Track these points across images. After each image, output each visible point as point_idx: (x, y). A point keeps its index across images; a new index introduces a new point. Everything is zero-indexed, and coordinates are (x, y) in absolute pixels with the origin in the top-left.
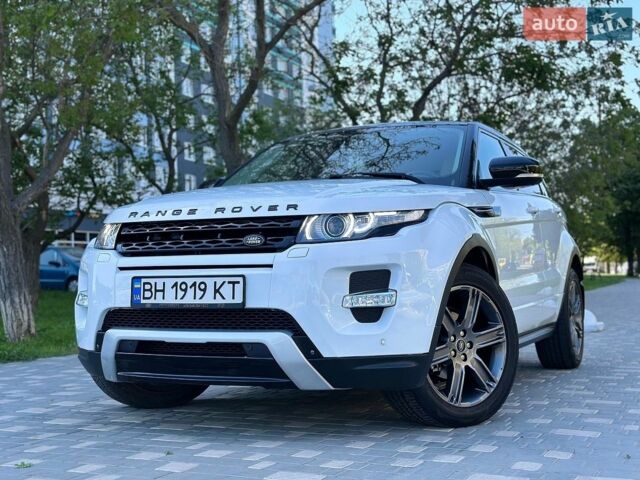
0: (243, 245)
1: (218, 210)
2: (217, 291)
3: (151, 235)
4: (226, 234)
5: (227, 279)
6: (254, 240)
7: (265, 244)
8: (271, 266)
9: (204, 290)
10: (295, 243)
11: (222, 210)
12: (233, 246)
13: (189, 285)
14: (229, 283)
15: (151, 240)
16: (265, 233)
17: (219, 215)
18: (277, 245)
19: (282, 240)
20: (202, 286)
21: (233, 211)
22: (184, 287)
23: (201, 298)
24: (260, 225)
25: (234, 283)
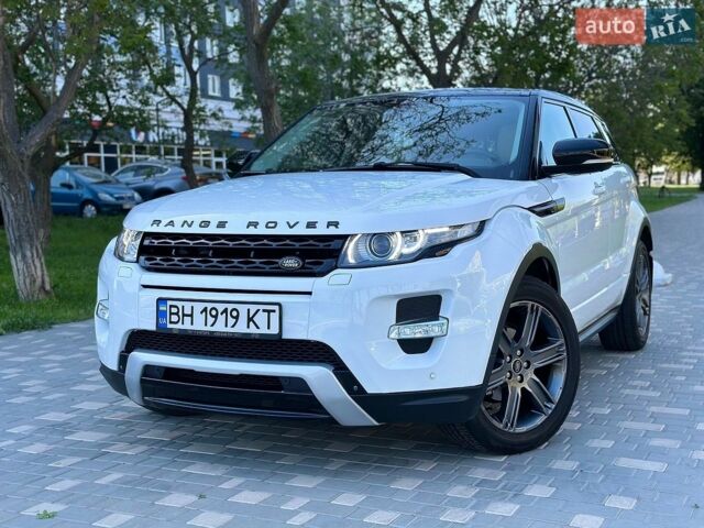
0: (279, 268)
1: (250, 224)
2: (250, 319)
3: (177, 248)
4: (260, 253)
5: (262, 307)
6: (290, 263)
7: (303, 267)
8: (310, 293)
9: (237, 318)
10: (336, 268)
11: (255, 224)
12: (267, 268)
13: (220, 311)
14: (264, 311)
15: (177, 255)
16: (303, 254)
17: (252, 231)
18: (317, 269)
19: (321, 263)
20: (235, 314)
21: (267, 227)
22: (214, 313)
23: (233, 326)
24: (297, 245)
25: (269, 312)
